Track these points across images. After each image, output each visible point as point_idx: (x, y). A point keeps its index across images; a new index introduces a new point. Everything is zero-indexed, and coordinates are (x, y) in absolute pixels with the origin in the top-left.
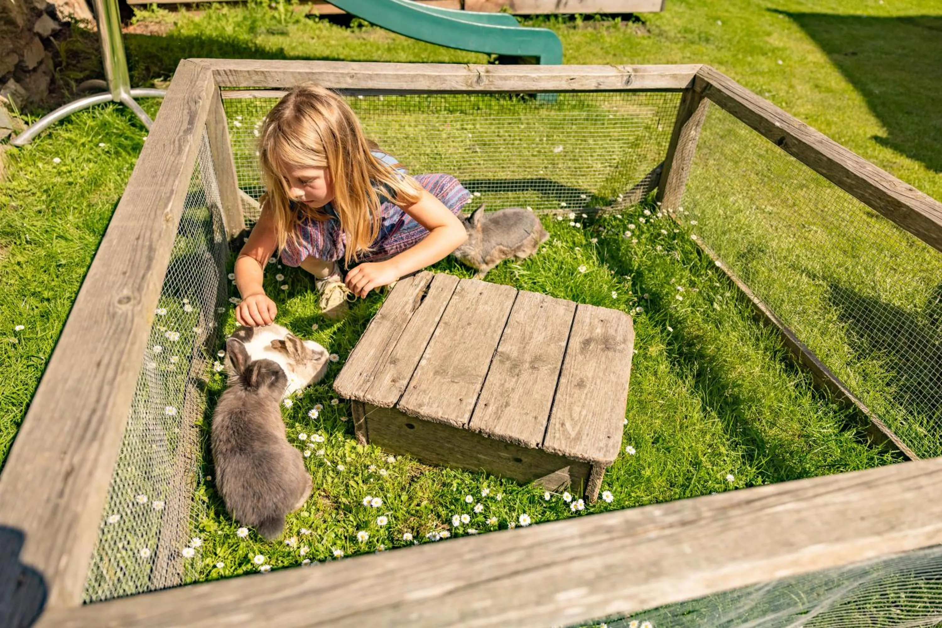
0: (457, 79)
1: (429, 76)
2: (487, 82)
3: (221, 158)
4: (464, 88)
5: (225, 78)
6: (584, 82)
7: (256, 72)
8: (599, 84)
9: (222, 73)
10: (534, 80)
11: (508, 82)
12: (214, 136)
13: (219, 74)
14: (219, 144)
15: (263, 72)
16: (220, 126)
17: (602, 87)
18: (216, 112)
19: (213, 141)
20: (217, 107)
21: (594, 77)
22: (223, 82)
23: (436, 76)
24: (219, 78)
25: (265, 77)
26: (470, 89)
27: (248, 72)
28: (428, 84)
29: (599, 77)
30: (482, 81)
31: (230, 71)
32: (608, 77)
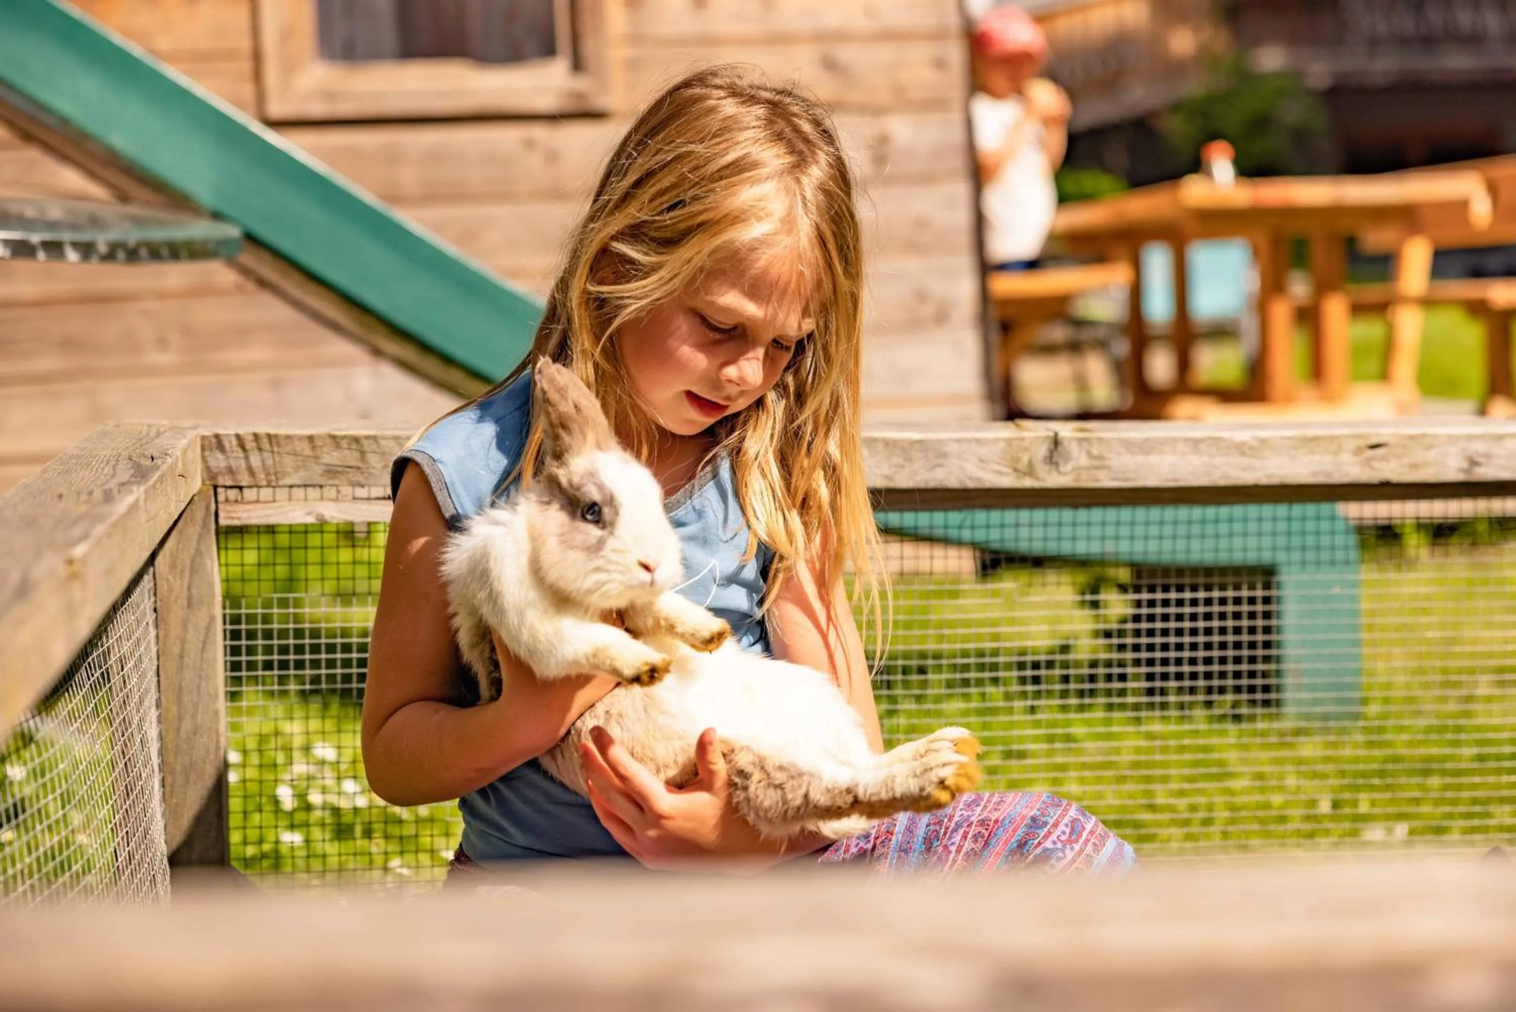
0: (983, 451)
1: (887, 443)
2: (1084, 461)
3: (187, 725)
4: (1007, 481)
5: (237, 460)
6: (1419, 455)
7: (335, 439)
8: (1473, 463)
9: (231, 444)
10: (1241, 449)
11: (1154, 459)
12: (176, 650)
13: (221, 447)
14: (188, 675)
15: (356, 440)
16: (201, 619)
17: (1488, 472)
18: (193, 570)
19: (170, 666)
20: (198, 552)
21: (1452, 439)
22: (231, 471)
23: (913, 443)
24: (218, 461)
25: (363, 453)
26: (1028, 483)
27: (311, 438)
28: (886, 470)
29: (1470, 438)
30: (1067, 457)
31: (256, 436)
32: (1500, 438)
